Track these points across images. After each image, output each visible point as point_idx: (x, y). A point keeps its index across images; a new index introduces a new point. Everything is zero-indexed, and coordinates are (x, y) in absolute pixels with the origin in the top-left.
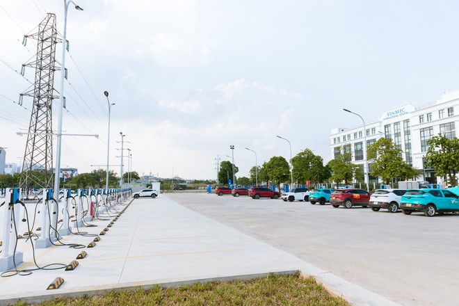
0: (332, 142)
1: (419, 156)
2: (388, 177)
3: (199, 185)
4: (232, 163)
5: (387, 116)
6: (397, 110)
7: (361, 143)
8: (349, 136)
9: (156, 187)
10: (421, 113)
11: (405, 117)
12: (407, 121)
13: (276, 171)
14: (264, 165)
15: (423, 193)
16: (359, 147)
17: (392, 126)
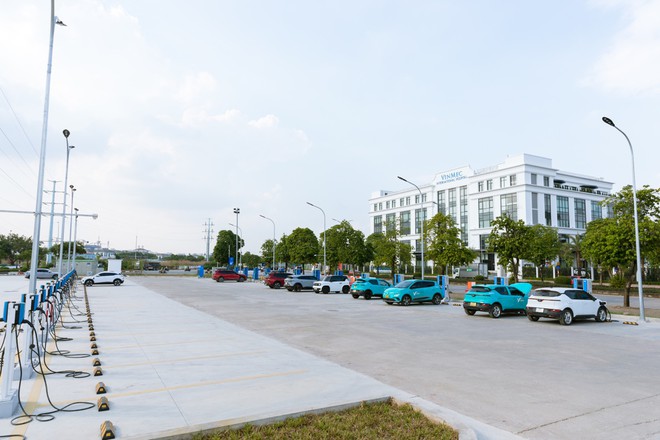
0: (372, 209)
1: (475, 232)
2: (444, 263)
3: (180, 262)
4: (235, 233)
5: (441, 180)
6: (453, 172)
7: (409, 212)
8: (394, 202)
9: (115, 266)
10: (480, 179)
11: (462, 183)
12: (464, 188)
13: (300, 248)
14: (284, 239)
15: (490, 290)
16: (406, 217)
17: (447, 192)
